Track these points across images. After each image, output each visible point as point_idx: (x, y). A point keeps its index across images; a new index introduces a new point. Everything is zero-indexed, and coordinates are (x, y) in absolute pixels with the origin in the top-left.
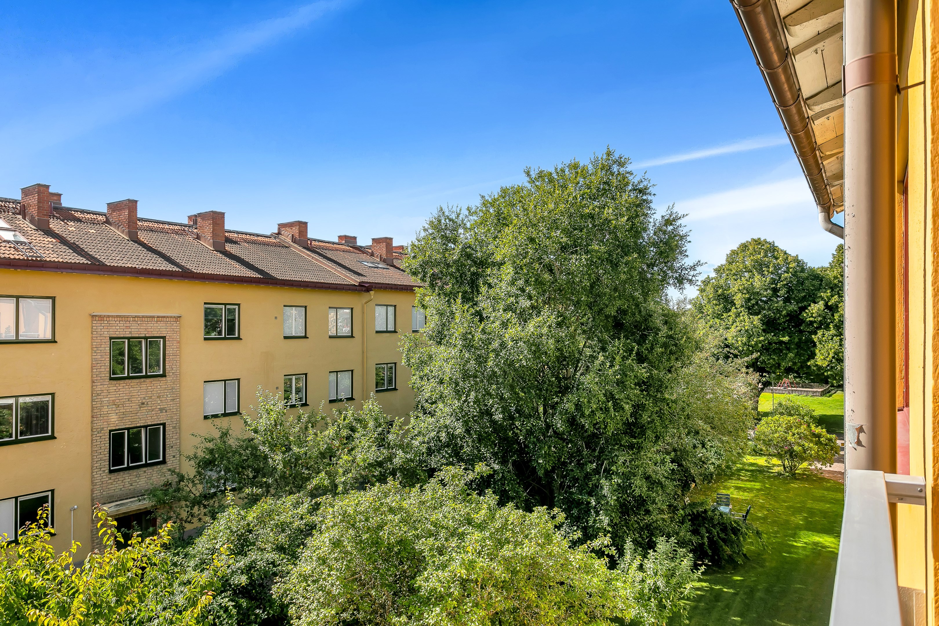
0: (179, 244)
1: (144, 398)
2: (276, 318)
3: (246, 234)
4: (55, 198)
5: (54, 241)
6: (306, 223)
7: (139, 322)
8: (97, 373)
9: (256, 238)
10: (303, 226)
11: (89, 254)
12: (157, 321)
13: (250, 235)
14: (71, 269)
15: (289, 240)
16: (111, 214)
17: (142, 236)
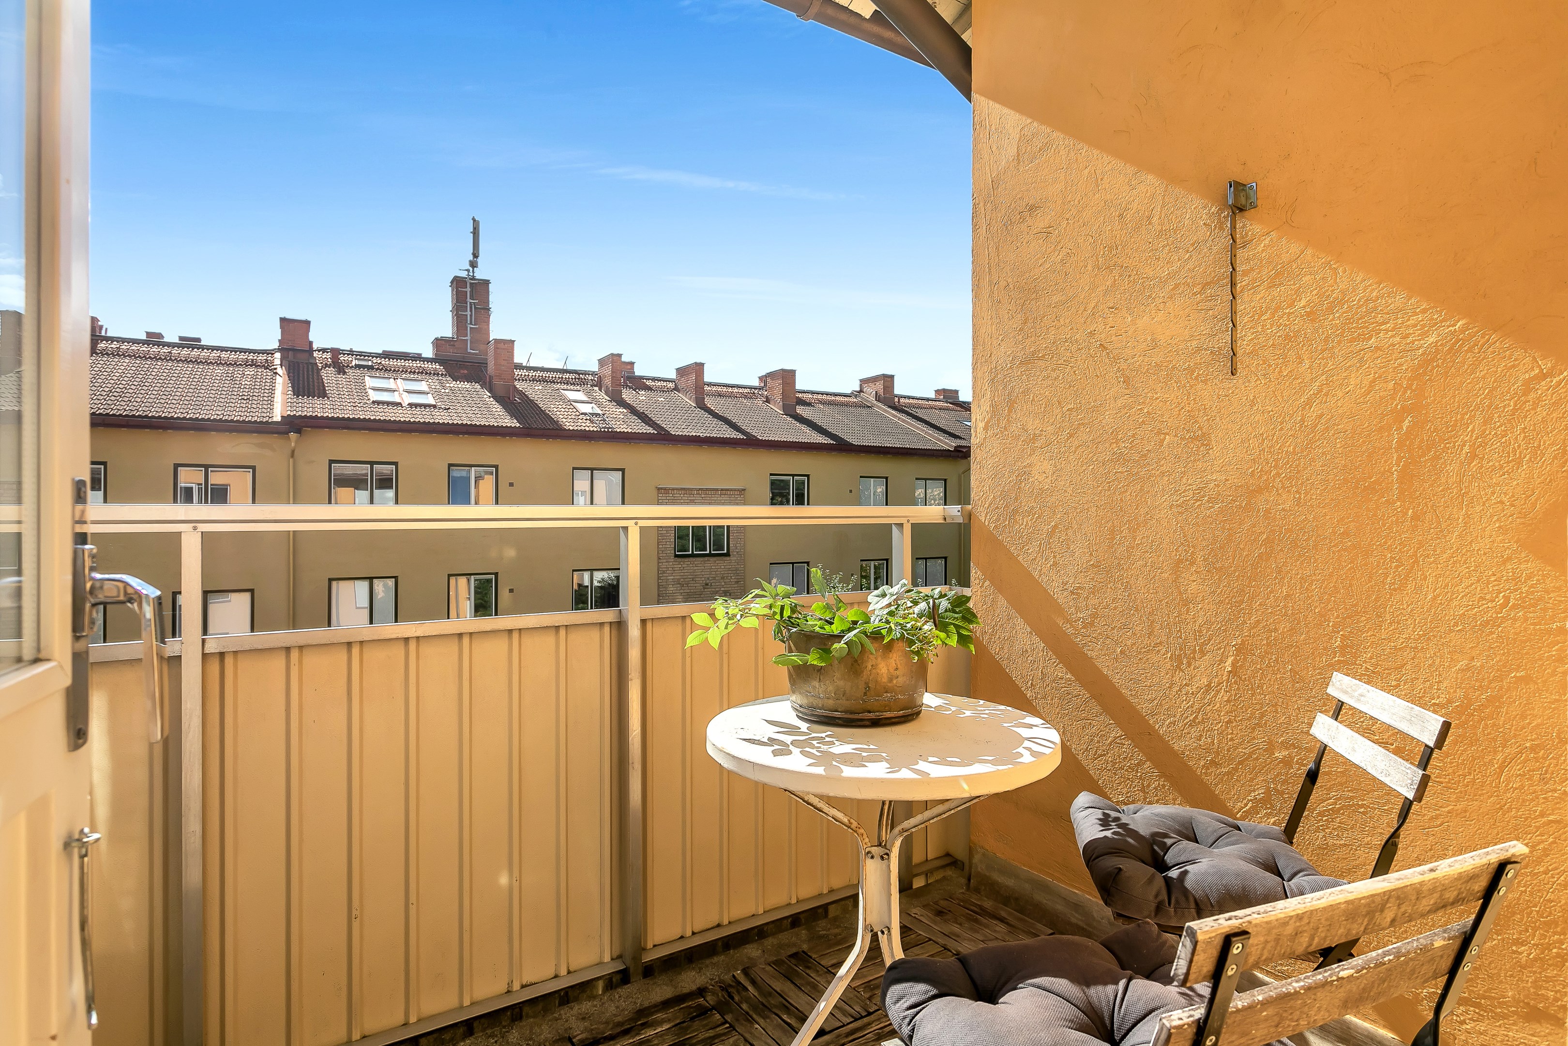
0: (747, 409)
1: (708, 578)
2: (851, 491)
3: (822, 394)
4: (629, 367)
5: (625, 411)
6: (892, 377)
7: (703, 496)
8: (663, 549)
9: (833, 398)
10: (888, 380)
11: (656, 423)
12: (721, 495)
13: (827, 395)
14: (639, 439)
15: (872, 399)
16: (679, 380)
17: (709, 402)
